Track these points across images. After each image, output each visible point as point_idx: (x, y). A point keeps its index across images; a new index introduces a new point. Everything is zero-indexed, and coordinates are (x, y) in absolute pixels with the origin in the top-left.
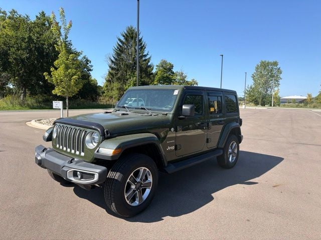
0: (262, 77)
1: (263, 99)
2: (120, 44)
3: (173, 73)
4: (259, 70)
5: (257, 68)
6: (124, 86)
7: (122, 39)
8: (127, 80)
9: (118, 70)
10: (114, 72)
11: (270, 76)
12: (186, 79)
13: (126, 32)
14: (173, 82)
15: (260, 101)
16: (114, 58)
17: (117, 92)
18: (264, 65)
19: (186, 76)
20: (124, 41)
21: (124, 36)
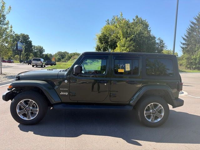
2: (192, 25)
6: (192, 56)
7: (195, 21)
8: (195, 52)
9: (188, 45)
10: (184, 46)
13: (198, 16)
16: (186, 36)
17: (185, 61)
20: (196, 22)
21: (196, 19)
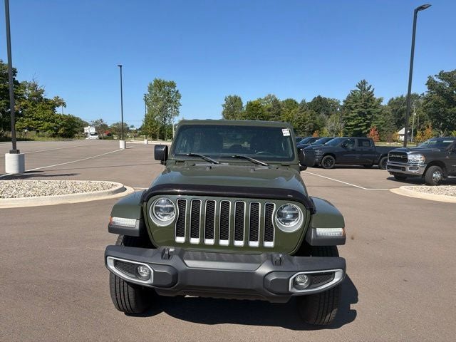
0: (157, 100)
1: (161, 131)
3: (16, 83)
4: (153, 91)
5: (150, 89)
11: (168, 101)
12: (43, 95)
14: (19, 99)
15: (158, 133)
18: (159, 85)
19: (42, 91)
